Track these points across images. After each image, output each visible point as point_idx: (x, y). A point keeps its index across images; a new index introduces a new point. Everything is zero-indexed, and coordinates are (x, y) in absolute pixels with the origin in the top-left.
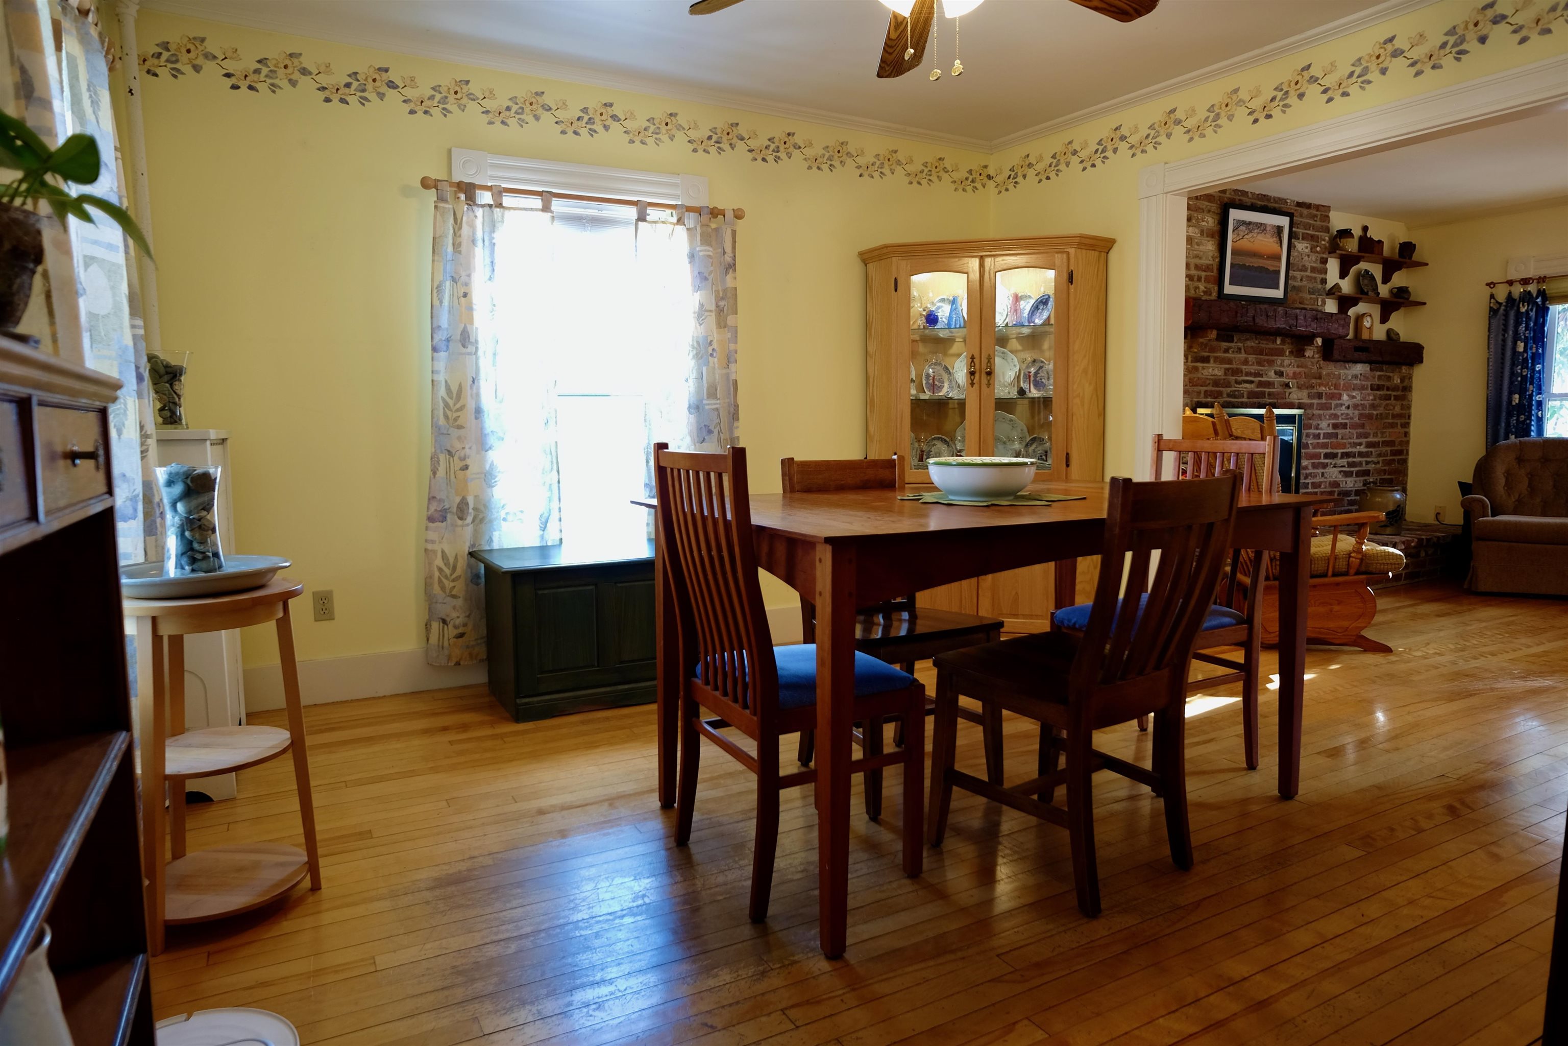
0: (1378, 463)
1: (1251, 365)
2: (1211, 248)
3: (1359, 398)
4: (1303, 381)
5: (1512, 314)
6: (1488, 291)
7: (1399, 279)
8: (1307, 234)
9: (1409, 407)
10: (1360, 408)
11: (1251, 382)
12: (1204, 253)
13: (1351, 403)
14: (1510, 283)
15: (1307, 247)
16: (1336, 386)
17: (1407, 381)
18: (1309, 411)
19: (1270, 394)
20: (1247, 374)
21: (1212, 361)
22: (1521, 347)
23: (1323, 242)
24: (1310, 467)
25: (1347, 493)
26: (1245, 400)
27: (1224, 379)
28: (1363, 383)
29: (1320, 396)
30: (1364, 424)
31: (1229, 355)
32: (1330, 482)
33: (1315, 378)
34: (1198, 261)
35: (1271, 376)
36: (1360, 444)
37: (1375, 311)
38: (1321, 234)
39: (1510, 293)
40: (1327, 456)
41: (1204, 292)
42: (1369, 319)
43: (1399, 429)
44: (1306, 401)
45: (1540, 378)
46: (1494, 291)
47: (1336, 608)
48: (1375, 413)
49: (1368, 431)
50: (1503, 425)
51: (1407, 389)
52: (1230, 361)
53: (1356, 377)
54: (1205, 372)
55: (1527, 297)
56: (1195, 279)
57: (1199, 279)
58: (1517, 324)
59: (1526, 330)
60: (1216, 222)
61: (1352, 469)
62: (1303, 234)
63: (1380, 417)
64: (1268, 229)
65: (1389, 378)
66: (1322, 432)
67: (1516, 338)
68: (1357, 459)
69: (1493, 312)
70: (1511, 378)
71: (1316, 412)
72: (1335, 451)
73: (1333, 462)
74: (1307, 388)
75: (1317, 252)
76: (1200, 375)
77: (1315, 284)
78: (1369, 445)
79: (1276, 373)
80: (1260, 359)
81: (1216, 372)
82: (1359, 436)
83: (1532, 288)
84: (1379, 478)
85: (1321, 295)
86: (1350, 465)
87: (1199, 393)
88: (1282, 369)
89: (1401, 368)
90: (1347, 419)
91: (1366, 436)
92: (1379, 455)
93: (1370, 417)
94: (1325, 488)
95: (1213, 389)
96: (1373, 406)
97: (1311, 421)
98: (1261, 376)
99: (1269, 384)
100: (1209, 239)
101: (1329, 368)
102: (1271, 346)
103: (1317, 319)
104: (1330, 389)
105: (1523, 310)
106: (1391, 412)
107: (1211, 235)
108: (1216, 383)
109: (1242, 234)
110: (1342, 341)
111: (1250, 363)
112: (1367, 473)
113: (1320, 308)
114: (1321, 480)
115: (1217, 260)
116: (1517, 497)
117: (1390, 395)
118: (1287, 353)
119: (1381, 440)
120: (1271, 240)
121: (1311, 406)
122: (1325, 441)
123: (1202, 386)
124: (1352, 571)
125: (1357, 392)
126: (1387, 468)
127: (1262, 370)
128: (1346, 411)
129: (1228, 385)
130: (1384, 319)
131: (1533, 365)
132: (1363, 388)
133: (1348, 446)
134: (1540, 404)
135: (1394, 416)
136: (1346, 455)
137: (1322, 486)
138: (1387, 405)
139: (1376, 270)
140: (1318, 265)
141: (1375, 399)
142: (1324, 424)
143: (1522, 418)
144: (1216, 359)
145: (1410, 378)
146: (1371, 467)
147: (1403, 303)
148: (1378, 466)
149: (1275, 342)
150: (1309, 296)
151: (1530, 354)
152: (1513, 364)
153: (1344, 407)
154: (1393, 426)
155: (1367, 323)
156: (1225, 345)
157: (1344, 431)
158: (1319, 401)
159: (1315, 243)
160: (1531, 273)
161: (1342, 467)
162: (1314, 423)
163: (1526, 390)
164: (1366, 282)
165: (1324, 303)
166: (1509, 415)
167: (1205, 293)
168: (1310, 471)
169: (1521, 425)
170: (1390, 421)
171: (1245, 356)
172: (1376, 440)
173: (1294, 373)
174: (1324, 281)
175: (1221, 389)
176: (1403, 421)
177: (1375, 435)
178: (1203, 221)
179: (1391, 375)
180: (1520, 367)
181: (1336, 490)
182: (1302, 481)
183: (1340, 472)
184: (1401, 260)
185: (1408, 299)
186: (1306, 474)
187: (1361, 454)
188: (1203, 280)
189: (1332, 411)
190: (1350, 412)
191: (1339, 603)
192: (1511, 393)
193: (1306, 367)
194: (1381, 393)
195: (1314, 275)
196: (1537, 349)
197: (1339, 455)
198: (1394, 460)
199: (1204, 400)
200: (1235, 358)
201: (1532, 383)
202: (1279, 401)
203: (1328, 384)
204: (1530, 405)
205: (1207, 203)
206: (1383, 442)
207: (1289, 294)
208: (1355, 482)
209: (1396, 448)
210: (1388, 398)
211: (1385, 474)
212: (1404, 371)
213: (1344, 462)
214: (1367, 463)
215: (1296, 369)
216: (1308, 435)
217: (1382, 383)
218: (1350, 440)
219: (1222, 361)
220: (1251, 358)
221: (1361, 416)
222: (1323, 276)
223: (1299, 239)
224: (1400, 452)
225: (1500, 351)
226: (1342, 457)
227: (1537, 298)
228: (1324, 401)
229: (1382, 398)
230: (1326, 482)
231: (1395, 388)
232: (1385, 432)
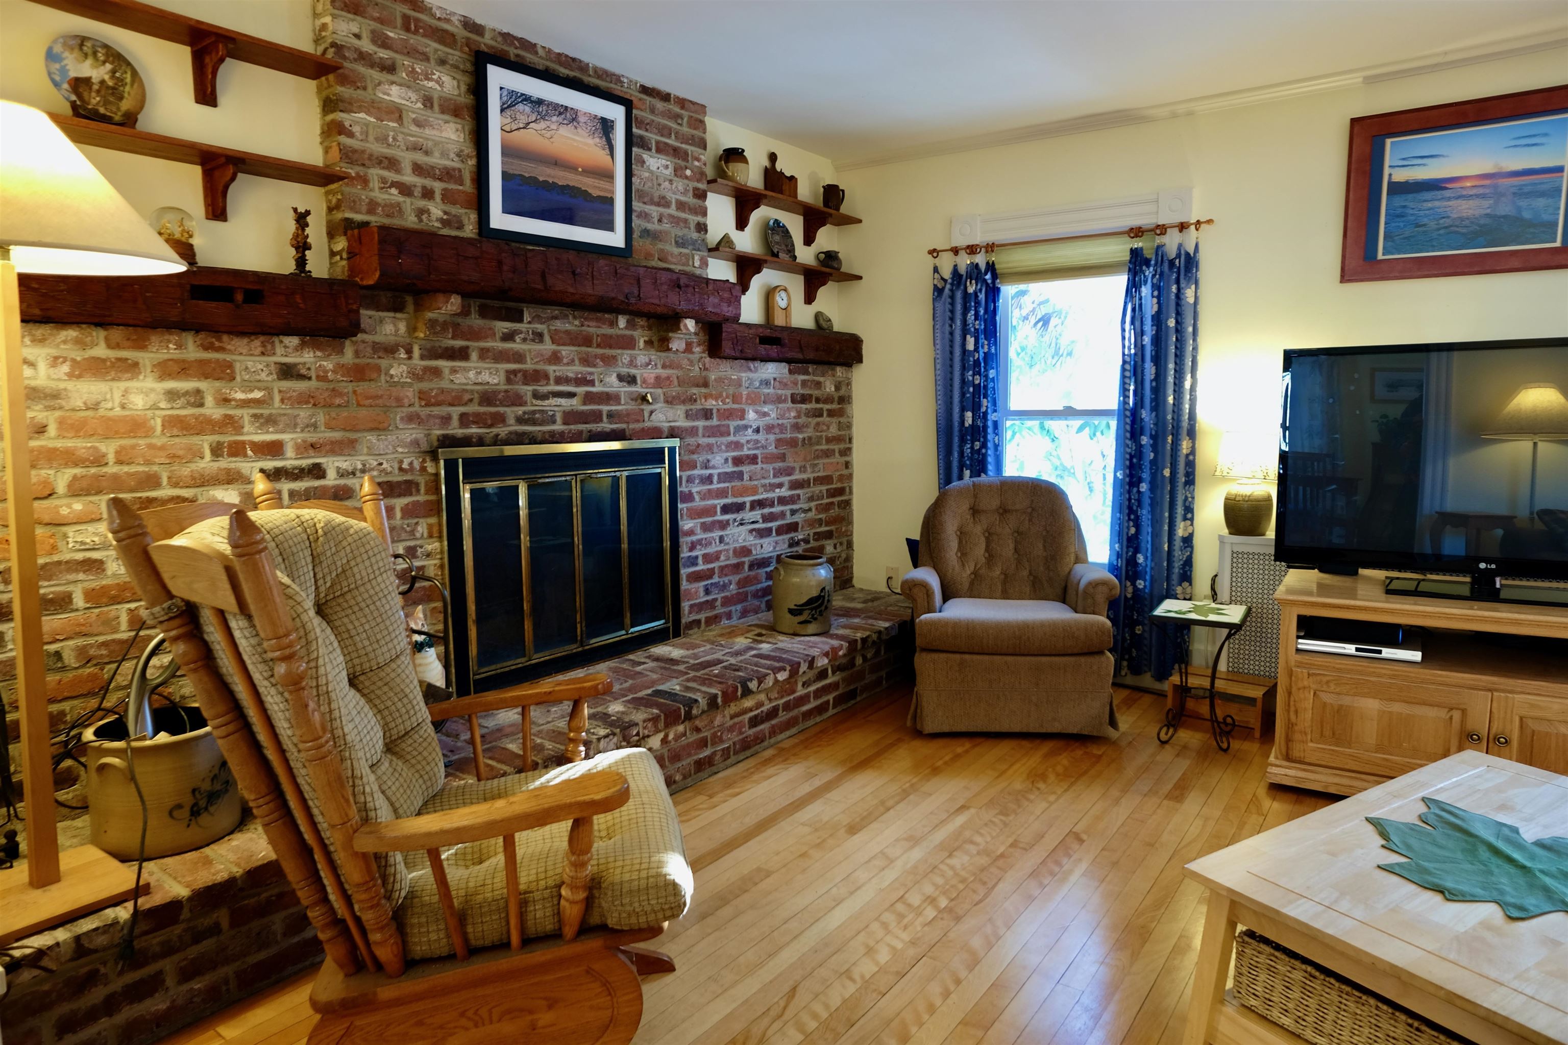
0: (810, 510)
1: (568, 364)
2: (453, 137)
3: (773, 415)
4: (675, 390)
5: (959, 295)
6: (930, 261)
7: (826, 239)
8: (666, 144)
9: (849, 426)
10: (777, 430)
11: (571, 395)
12: (436, 144)
13: (762, 423)
14: (955, 251)
15: (667, 167)
16: (736, 399)
17: (844, 388)
18: (691, 441)
19: (611, 415)
20: (559, 381)
21: (474, 356)
22: (970, 344)
23: (696, 163)
24: (698, 530)
25: (762, 563)
26: (558, 427)
27: (506, 391)
28: (780, 392)
29: (707, 414)
30: (784, 454)
31: (516, 346)
32: (735, 550)
33: (698, 386)
34: (420, 158)
35: (612, 383)
36: (780, 486)
37: (796, 284)
38: (693, 148)
39: (955, 266)
40: (726, 509)
41: (441, 220)
42: (783, 294)
43: (837, 458)
44: (682, 423)
45: (994, 388)
46: (937, 261)
47: (545, 1018)
48: (800, 436)
49: (791, 465)
50: (956, 455)
51: (845, 400)
52: (519, 357)
53: (767, 383)
54: (459, 378)
55: (974, 272)
56: (417, 192)
57: (428, 194)
58: (965, 311)
59: (976, 319)
60: (464, 88)
61: (769, 525)
62: (657, 143)
63: (805, 442)
64: (582, 119)
65: (818, 385)
66: (715, 472)
67: (965, 332)
68: (777, 509)
69: (938, 291)
70: (962, 388)
71: (703, 441)
72: (740, 500)
73: (739, 516)
74: (684, 402)
75: (687, 177)
76: (445, 384)
77: (686, 231)
78: (795, 485)
79: (620, 378)
80: (587, 354)
81: (485, 377)
82: (778, 473)
83: (980, 259)
84: (811, 532)
85: (699, 250)
86: (766, 518)
87: (446, 419)
88: (633, 371)
89: (834, 370)
90: (757, 448)
91: (789, 472)
92: (811, 499)
93: (793, 443)
94: (728, 559)
95: (483, 409)
96: (797, 427)
97: (695, 457)
98: (591, 383)
99: (607, 398)
100: (446, 117)
101: (722, 370)
102: (607, 330)
103: (679, 287)
104: (724, 403)
105: (971, 290)
106: (824, 434)
107: (452, 110)
108: (487, 398)
109: (523, 119)
110: (735, 326)
111: (565, 361)
112: (793, 527)
113: (698, 272)
114: (719, 549)
115: (472, 162)
116: (972, 568)
117: (822, 409)
118: (641, 344)
119: (811, 476)
120: (590, 141)
121: (693, 431)
122: (722, 485)
123: (451, 405)
124: (569, 931)
125: (771, 407)
126: (822, 516)
127: (591, 374)
128: (755, 437)
129: (518, 400)
130: (809, 298)
131: (986, 370)
132: (779, 400)
133: (761, 490)
134: (996, 424)
135: (829, 440)
136: (758, 504)
137: (722, 558)
138: (818, 424)
139: (794, 224)
140: (689, 199)
141: (798, 417)
142: (717, 459)
143: (977, 445)
144: (484, 354)
145: (849, 384)
146: (799, 518)
147: (831, 274)
148: (810, 515)
149: (613, 324)
150: (676, 251)
151: (982, 355)
152: (964, 369)
153: (750, 431)
154: (828, 454)
155: (781, 300)
156: (503, 326)
157: (753, 467)
158: (708, 423)
159: (683, 163)
160: (978, 239)
161: (753, 522)
162: (700, 458)
163: (980, 405)
164: (777, 238)
165: (704, 264)
166: (963, 441)
167: (445, 223)
168: (699, 537)
169: (976, 456)
170: (824, 447)
171: (554, 347)
172: (804, 476)
173: (658, 378)
174: (702, 228)
175: (502, 409)
176: (842, 446)
177: (803, 469)
178: (428, 79)
179: (821, 379)
180: (971, 373)
181: (746, 559)
182: (685, 553)
183: (751, 531)
184: (826, 210)
185: (838, 269)
186: (692, 543)
187: (782, 501)
188: (438, 196)
189: (731, 438)
190: (761, 437)
191: (552, 1004)
192: (963, 410)
193: (679, 367)
194: (808, 406)
195: (683, 215)
196: (989, 349)
197: (748, 505)
198: (832, 503)
199: (460, 432)
200: (530, 351)
201: (985, 397)
202: (632, 426)
203: (720, 395)
204: (985, 427)
205: (435, 45)
206: (815, 479)
207: (637, 243)
208: (776, 543)
209: (834, 486)
210: (818, 413)
211: (821, 525)
212: (839, 374)
213: (757, 514)
214: (793, 512)
215: (660, 371)
216: (690, 480)
217: (806, 391)
218: (764, 481)
219: (500, 357)
220: (566, 351)
221: (779, 442)
222: (700, 219)
223: (650, 149)
224: (840, 491)
225: (948, 348)
226: (752, 508)
227: (986, 274)
228: (715, 422)
229: (808, 414)
230: (727, 550)
231: (828, 400)
232: (816, 465)
